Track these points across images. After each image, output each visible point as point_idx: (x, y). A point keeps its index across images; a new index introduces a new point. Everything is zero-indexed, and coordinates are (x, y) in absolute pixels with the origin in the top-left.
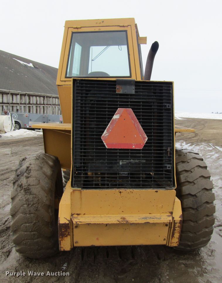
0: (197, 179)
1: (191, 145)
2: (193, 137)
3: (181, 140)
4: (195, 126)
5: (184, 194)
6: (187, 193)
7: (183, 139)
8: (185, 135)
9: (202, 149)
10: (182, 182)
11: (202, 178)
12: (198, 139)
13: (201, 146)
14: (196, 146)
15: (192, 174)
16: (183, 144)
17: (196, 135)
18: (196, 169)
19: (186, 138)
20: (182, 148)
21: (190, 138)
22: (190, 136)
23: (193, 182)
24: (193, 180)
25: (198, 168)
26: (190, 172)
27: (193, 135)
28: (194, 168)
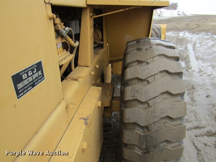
0: (155, 97)
1: (192, 34)
2: (196, 28)
3: (185, 30)
4: (200, 20)
5: (126, 121)
6: (132, 121)
7: (187, 30)
8: (189, 27)
9: (201, 37)
10: (127, 99)
11: (165, 96)
12: (200, 29)
13: (200, 35)
14: (196, 35)
15: (149, 86)
16: (186, 33)
17: (199, 26)
18: (158, 76)
19: (190, 29)
20: (184, 36)
21: (193, 29)
22: (193, 28)
23: (146, 103)
24: (148, 98)
25: (163, 76)
26: (146, 83)
27: (196, 26)
28: (154, 75)
